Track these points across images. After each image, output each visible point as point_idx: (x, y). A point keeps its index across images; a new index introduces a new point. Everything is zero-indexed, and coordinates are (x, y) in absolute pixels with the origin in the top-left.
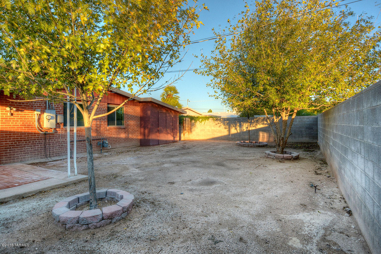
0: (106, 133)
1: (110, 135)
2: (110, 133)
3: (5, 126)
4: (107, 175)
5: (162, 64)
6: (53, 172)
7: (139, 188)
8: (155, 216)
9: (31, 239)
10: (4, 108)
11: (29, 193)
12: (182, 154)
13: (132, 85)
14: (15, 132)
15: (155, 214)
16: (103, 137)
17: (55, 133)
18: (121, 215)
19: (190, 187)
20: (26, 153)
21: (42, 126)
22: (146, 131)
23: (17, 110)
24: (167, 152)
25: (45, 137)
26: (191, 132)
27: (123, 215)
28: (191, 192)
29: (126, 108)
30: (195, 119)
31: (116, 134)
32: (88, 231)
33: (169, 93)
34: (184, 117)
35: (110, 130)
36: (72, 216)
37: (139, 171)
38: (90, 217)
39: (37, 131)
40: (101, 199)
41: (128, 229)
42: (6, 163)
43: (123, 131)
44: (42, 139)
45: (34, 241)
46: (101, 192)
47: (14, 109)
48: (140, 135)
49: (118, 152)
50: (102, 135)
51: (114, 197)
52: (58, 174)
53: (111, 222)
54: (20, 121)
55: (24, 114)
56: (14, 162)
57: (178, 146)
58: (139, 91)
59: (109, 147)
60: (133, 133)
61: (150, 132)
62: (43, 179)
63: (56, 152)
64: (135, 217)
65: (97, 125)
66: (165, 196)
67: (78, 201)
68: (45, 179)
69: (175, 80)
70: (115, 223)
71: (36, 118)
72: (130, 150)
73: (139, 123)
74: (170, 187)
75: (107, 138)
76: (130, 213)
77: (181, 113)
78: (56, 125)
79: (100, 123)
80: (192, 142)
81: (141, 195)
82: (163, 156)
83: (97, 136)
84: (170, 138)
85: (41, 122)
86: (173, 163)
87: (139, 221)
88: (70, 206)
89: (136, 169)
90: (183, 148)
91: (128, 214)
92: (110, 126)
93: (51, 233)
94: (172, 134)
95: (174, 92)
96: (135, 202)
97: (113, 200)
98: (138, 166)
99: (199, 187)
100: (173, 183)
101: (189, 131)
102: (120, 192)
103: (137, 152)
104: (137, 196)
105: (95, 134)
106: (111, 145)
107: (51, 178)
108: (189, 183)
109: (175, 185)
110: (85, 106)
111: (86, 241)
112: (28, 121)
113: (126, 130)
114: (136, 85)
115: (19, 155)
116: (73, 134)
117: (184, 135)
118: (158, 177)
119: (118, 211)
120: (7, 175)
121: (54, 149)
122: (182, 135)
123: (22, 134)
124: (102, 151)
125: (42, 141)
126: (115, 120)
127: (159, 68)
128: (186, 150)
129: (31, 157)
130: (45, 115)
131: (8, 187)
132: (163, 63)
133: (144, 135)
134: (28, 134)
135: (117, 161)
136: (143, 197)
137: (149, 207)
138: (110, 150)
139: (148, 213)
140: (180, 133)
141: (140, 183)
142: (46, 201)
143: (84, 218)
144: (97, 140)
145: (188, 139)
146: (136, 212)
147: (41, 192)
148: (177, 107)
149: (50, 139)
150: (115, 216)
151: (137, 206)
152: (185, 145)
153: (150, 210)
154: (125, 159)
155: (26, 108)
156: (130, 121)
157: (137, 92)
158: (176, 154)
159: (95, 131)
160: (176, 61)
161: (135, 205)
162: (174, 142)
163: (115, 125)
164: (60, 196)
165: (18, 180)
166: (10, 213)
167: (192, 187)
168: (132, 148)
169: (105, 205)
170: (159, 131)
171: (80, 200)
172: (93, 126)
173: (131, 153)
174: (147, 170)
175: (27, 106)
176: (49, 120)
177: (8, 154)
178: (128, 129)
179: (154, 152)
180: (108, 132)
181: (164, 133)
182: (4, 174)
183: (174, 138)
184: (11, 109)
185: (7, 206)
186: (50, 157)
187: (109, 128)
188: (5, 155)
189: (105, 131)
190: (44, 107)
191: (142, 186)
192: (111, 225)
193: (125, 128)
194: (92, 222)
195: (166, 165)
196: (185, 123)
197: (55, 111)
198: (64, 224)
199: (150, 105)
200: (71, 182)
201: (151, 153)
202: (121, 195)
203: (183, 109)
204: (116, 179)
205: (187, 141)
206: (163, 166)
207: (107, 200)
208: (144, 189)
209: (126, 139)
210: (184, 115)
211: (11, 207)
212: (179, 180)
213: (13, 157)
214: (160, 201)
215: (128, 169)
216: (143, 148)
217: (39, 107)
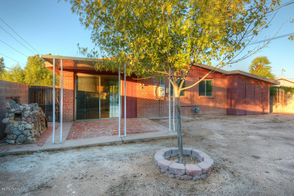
0: (198, 102)
1: (201, 103)
2: (201, 102)
3: (140, 94)
4: (196, 136)
5: (244, 34)
6: (162, 127)
7: (221, 154)
8: (233, 187)
9: (141, 173)
10: (139, 84)
11: (147, 139)
12: (272, 127)
13: (210, 59)
14: (144, 99)
15: (233, 185)
16: (196, 104)
17: (165, 100)
18: (201, 175)
19: (278, 167)
20: (149, 112)
21: (158, 95)
22: (233, 102)
23: (145, 85)
24: (255, 123)
25: (159, 102)
26: (286, 104)
27: (203, 176)
28: (279, 173)
29: (214, 81)
30: (291, 90)
31: (206, 103)
32: (175, 180)
33: (259, 64)
34: (277, 87)
35: (201, 100)
36: (164, 164)
37: (223, 138)
38: (176, 169)
39: (155, 98)
40: (188, 156)
41: (205, 191)
42: (140, 117)
43: (211, 101)
44: (157, 104)
45: (142, 174)
46: (188, 150)
47: (144, 84)
48: (227, 105)
49: (207, 118)
50: (195, 103)
51: (197, 157)
52: (164, 129)
53: (192, 179)
54: (147, 92)
55: (149, 88)
56: (143, 117)
57: (267, 118)
58: (219, 64)
59: (200, 113)
60: (220, 102)
61: (237, 102)
62: (155, 131)
63: (165, 113)
64: (214, 181)
65: (191, 95)
66: (247, 169)
67: (172, 153)
68: (156, 131)
69: (259, 48)
70: (195, 181)
71: (155, 90)
72: (217, 117)
73: (226, 94)
74: (254, 161)
75: (198, 106)
76: (209, 176)
77: (273, 84)
78: (165, 95)
79: (193, 93)
80: (287, 116)
81: (222, 161)
82: (249, 127)
83: (191, 103)
84: (259, 109)
85: (157, 93)
86: (260, 135)
87: (216, 187)
88: (166, 156)
89: (220, 136)
90: (275, 121)
91: (207, 176)
92: (201, 96)
93: (152, 172)
94: (261, 105)
95: (265, 63)
96: (216, 167)
97: (196, 159)
98: (222, 133)
99: (290, 170)
100: (258, 158)
101: (283, 103)
102: (202, 154)
103: (224, 120)
104: (218, 161)
105: (190, 102)
106: (202, 112)
107: (160, 131)
108: (278, 162)
109: (259, 160)
110: (175, 80)
111: (172, 188)
112: (151, 92)
113: (213, 99)
114: (214, 58)
115: (146, 113)
116: (173, 101)
117: (276, 107)
118: (242, 148)
119: (198, 171)
120: (139, 125)
121: (164, 111)
122: (274, 107)
123: (148, 100)
124: (195, 116)
125: (158, 105)
126: (205, 91)
127: (241, 39)
128: (277, 124)
129: (152, 115)
130: (160, 88)
131: (137, 133)
132: (246, 32)
133: (231, 105)
134: (150, 100)
135: (205, 125)
136: (224, 163)
137: (228, 176)
138: (201, 115)
139: (226, 181)
140: (271, 105)
141: (223, 149)
142: (154, 147)
143: (172, 168)
144: (191, 106)
145: (282, 112)
146: (215, 176)
147: (153, 140)
148: (268, 78)
149: (162, 104)
150: (195, 175)
151: (217, 171)
152: (277, 118)
153: (229, 179)
154: (212, 125)
155: (149, 84)
156: (218, 92)
157: (217, 66)
158: (265, 126)
159: (190, 100)
160: (262, 28)
161: (214, 169)
162: (263, 113)
163: (205, 95)
164: (163, 145)
165: (143, 129)
166: (135, 150)
167: (281, 167)
168: (219, 116)
169: (190, 162)
170: (246, 103)
171: (173, 152)
172: (189, 96)
173: (218, 120)
174: (231, 138)
175: (150, 82)
176: (161, 91)
177: (140, 112)
178: (216, 99)
179: (240, 121)
180: (200, 101)
181: (252, 104)
182: (137, 124)
183: (264, 109)
184: (142, 85)
185: (134, 145)
186: (162, 116)
187: (200, 97)
188: (139, 113)
189: (197, 100)
190: (159, 83)
191: (224, 152)
192: (192, 181)
193: (213, 98)
194: (177, 173)
195: (251, 137)
196: (277, 94)
197: (164, 85)
198: (160, 168)
199: (237, 77)
200: (170, 136)
201: (236, 122)
202: (203, 157)
203: (277, 79)
204: (202, 140)
205: (280, 113)
206: (248, 137)
207: (192, 158)
208: (225, 156)
209: (214, 108)
210: (276, 86)
211: (136, 146)
212: (266, 156)
213: (143, 114)
214: (240, 173)
215: (213, 134)
216: (229, 116)
217: (156, 82)
